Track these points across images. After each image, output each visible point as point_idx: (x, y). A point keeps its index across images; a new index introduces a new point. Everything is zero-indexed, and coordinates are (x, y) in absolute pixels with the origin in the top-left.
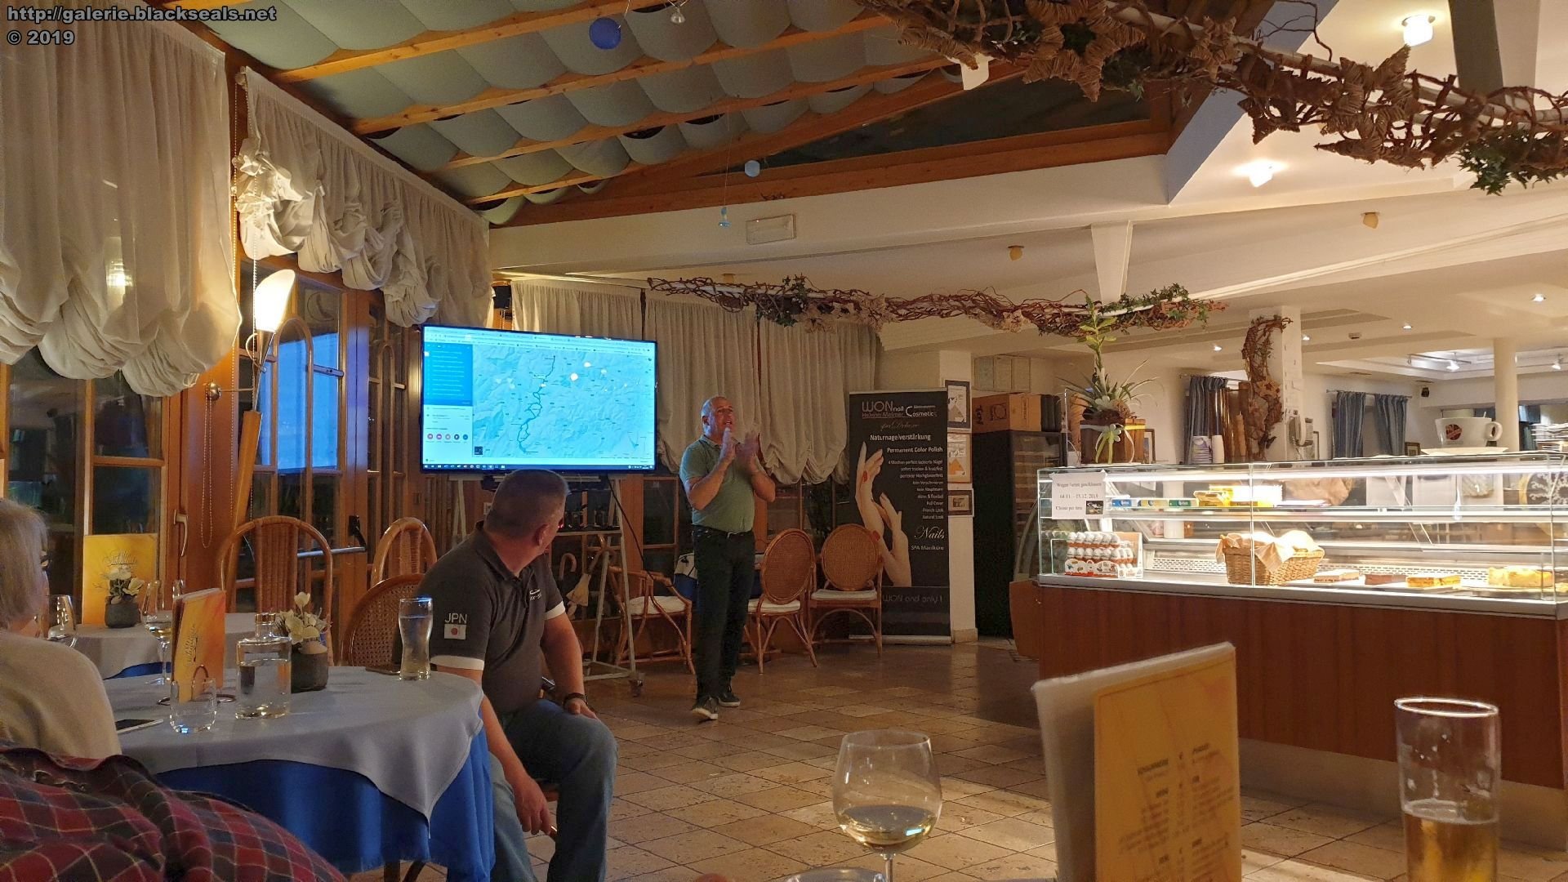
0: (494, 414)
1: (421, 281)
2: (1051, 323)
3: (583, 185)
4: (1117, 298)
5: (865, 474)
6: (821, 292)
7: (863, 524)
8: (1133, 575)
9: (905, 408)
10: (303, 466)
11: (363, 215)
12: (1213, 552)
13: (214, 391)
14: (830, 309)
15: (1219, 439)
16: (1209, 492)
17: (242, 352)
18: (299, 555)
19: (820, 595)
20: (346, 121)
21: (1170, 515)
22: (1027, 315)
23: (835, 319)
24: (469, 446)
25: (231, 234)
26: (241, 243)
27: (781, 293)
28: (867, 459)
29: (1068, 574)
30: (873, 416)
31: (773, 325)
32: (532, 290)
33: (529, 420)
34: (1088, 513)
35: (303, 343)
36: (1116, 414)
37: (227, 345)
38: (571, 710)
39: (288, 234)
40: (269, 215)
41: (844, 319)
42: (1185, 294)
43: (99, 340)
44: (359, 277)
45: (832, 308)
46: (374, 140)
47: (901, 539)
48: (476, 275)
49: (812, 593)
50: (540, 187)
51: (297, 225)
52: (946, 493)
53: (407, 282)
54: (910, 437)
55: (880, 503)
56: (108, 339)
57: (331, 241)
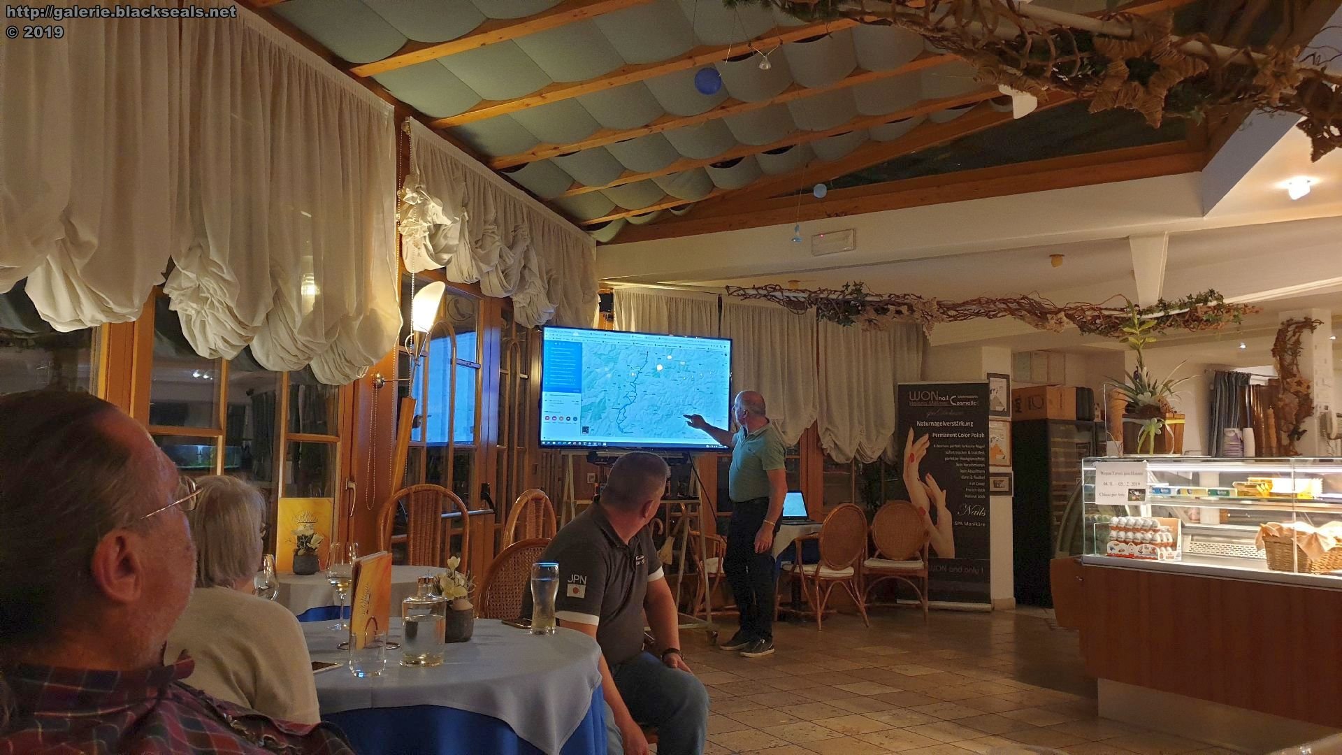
0: (598, 400)
1: (542, 289)
2: (1092, 324)
3: (674, 208)
4: (1155, 302)
5: (912, 455)
6: (877, 295)
7: (911, 502)
8: (1173, 558)
9: (949, 398)
10: (446, 441)
11: (498, 236)
12: (1253, 538)
13: (379, 381)
14: (885, 311)
15: (1249, 432)
16: (1249, 483)
17: (402, 348)
18: (443, 515)
19: (871, 563)
20: (485, 158)
21: (1209, 503)
22: (1068, 316)
23: (890, 319)
24: (578, 426)
25: (396, 253)
26: (403, 260)
27: (841, 297)
28: (914, 442)
29: (1110, 555)
30: (919, 404)
31: (831, 325)
32: (630, 295)
33: (626, 405)
34: (1130, 499)
35: (448, 339)
36: (1158, 409)
37: (390, 345)
38: (669, 663)
39: (439, 252)
40: (425, 237)
41: (898, 319)
42: (1220, 298)
43: (294, 340)
44: (494, 287)
45: (888, 310)
46: (508, 174)
47: (945, 515)
48: (586, 286)
49: (864, 560)
50: (638, 211)
51: (446, 245)
52: (988, 475)
53: (531, 291)
54: (954, 424)
55: (925, 483)
56: (301, 339)
57: (473, 258)
